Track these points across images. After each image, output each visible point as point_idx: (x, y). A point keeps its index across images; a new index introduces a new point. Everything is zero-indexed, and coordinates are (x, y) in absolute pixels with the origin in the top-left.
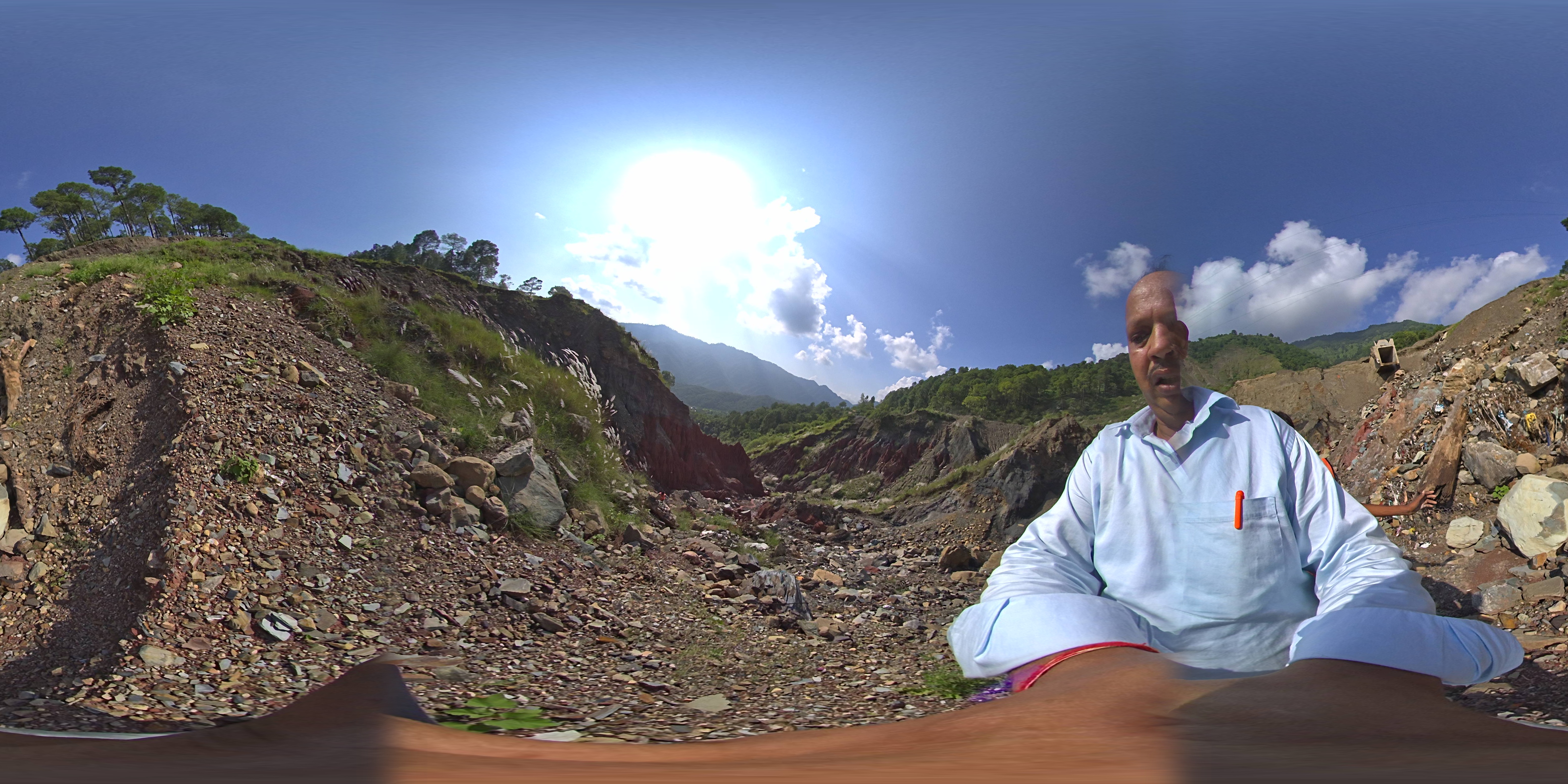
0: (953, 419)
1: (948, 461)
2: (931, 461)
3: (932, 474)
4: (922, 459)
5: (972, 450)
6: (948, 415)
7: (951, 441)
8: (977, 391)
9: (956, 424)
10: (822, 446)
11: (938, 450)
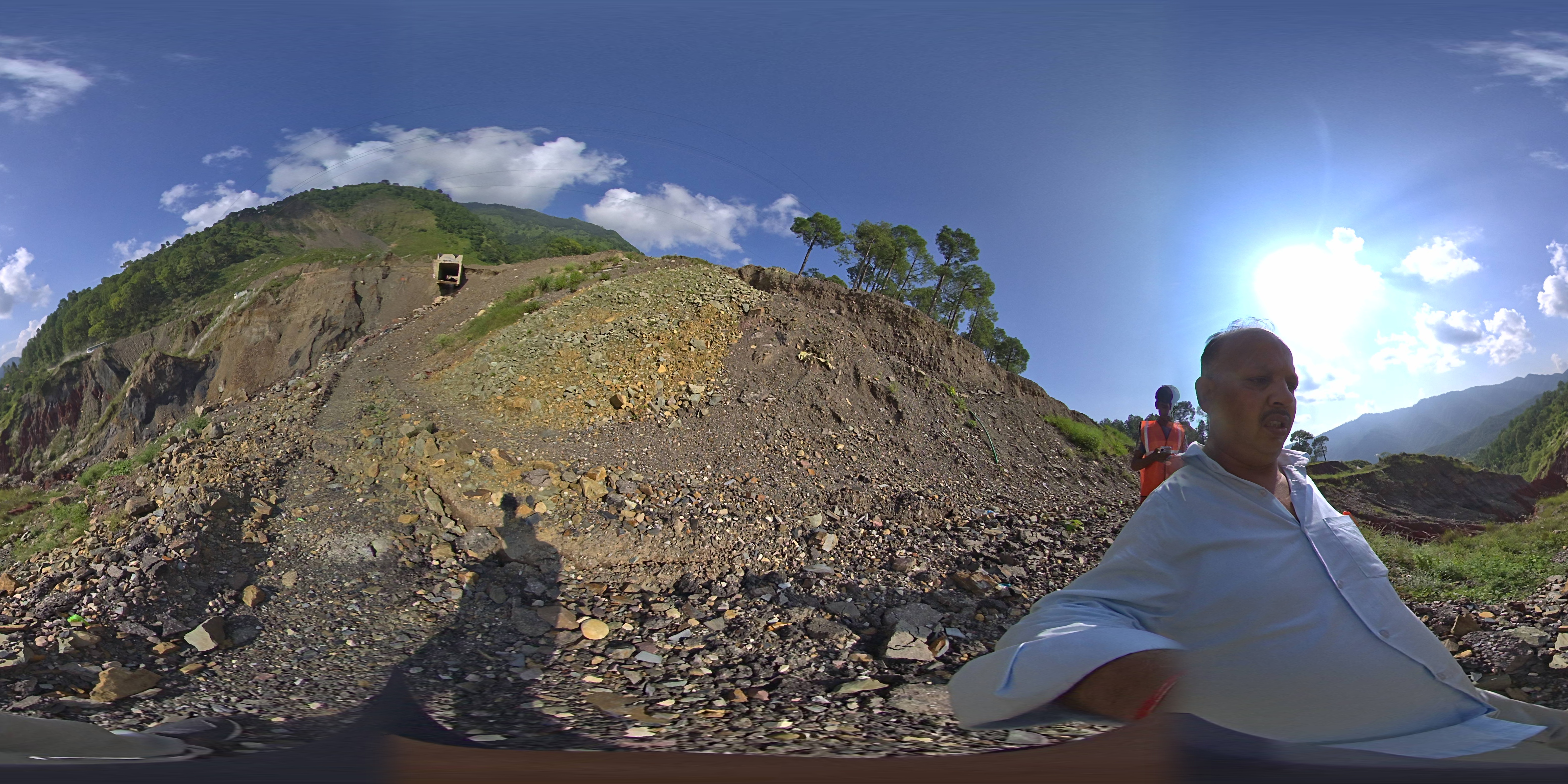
1: (102, 391)
2: (91, 397)
3: (97, 407)
4: (85, 399)
6: (84, 354)
7: (97, 375)
8: (95, 318)
9: (93, 359)
10: (16, 434)
11: (91, 386)
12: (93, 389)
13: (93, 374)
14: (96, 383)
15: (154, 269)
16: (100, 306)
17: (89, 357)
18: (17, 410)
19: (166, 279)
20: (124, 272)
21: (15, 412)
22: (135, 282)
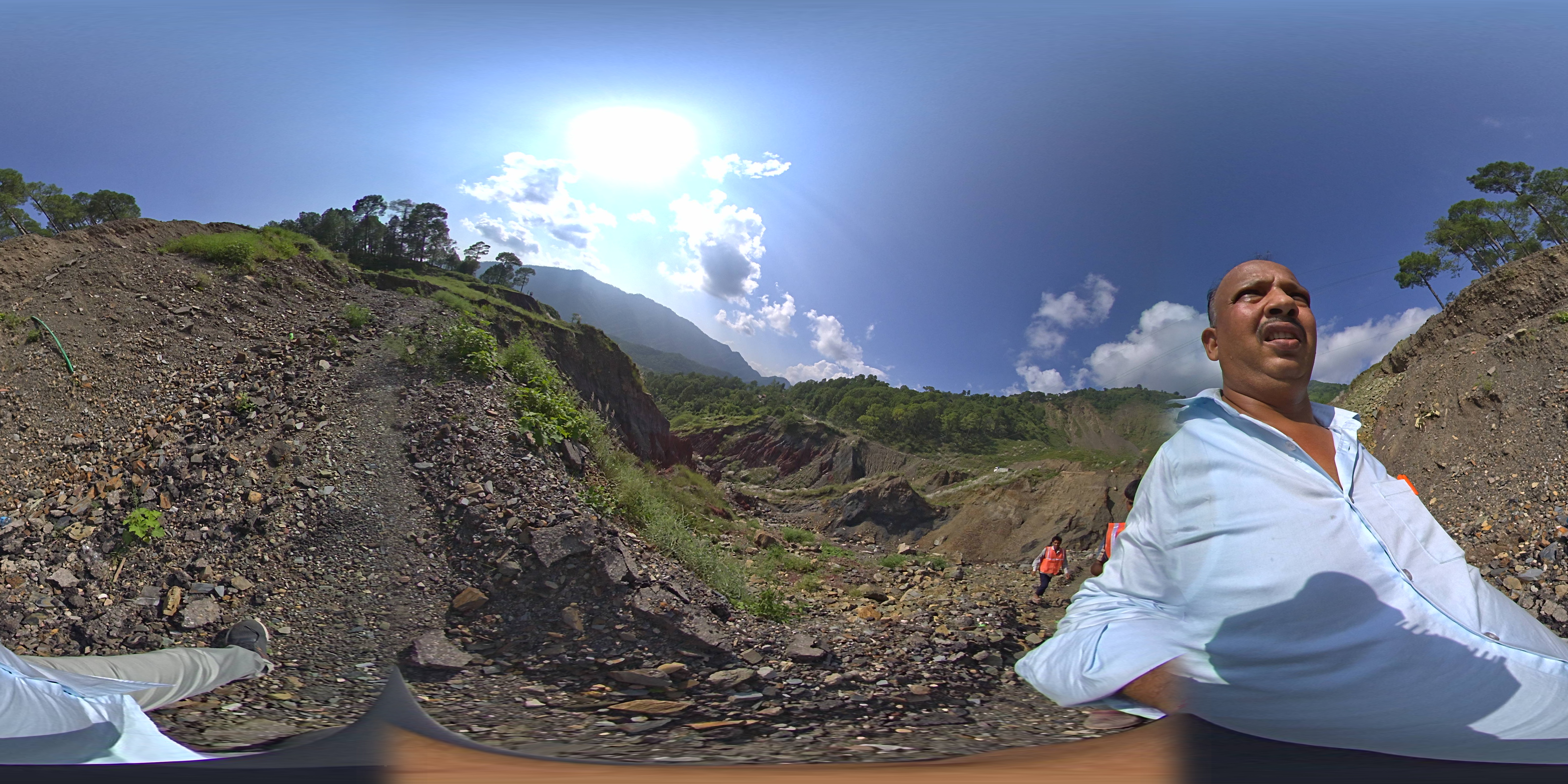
1: (830, 469)
2: (818, 466)
3: (816, 477)
4: (811, 464)
6: (841, 430)
7: (837, 454)
8: (874, 411)
9: (846, 440)
10: (738, 436)
11: (826, 458)
12: (825, 462)
13: (835, 451)
14: (832, 460)
15: (946, 407)
16: (885, 405)
17: (844, 436)
18: (756, 421)
19: (949, 422)
20: (923, 394)
21: (753, 422)
22: (924, 408)
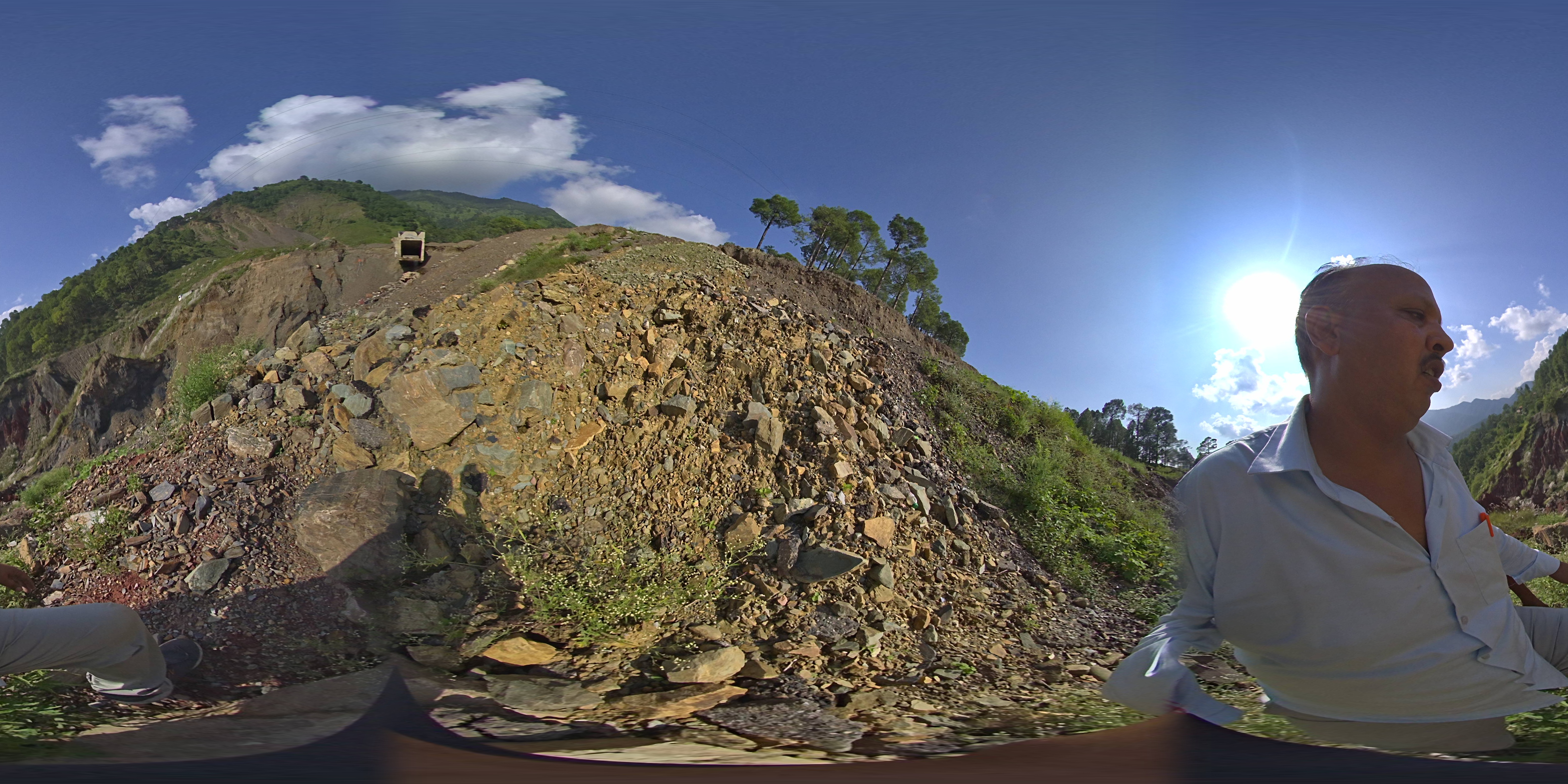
0: (34, 372)
1: (50, 406)
2: (38, 413)
3: (45, 422)
4: (32, 416)
5: (61, 388)
6: (28, 370)
7: (43, 390)
9: (38, 374)
11: (38, 401)
12: (40, 404)
13: (39, 389)
14: (43, 398)
15: (92, 283)
16: (42, 323)
20: (63, 288)
